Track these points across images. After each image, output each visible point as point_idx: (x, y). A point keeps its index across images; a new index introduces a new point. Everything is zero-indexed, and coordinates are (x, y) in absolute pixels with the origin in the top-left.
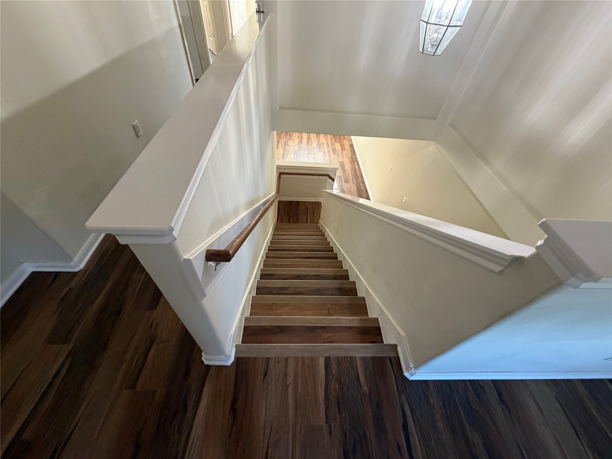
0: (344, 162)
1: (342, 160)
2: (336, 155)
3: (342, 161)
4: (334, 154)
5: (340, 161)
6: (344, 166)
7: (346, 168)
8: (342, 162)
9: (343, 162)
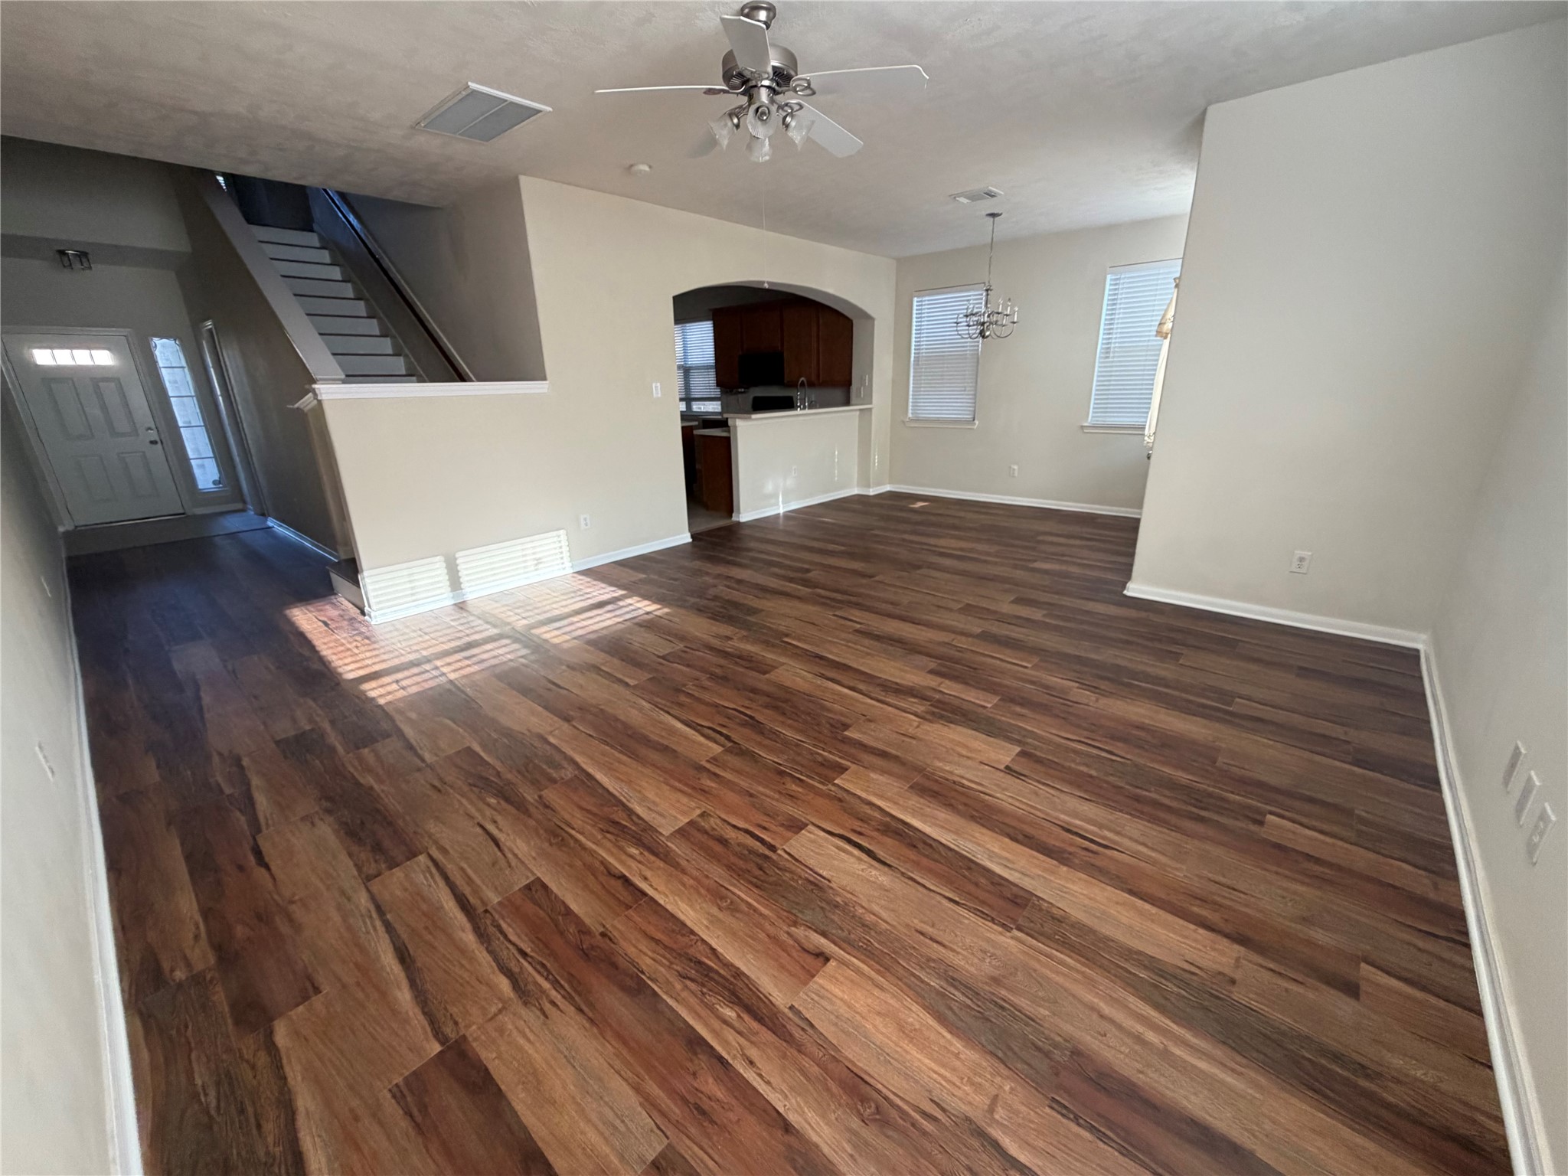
0: (368, 879)
1: (395, 883)
2: (494, 899)
3: (398, 873)
4: (536, 889)
5: (413, 854)
6: (352, 833)
7: (326, 830)
8: (393, 864)
9: (372, 869)
